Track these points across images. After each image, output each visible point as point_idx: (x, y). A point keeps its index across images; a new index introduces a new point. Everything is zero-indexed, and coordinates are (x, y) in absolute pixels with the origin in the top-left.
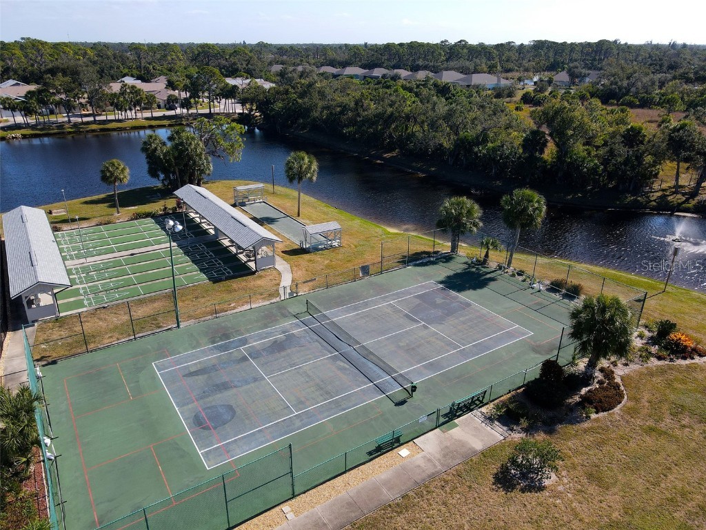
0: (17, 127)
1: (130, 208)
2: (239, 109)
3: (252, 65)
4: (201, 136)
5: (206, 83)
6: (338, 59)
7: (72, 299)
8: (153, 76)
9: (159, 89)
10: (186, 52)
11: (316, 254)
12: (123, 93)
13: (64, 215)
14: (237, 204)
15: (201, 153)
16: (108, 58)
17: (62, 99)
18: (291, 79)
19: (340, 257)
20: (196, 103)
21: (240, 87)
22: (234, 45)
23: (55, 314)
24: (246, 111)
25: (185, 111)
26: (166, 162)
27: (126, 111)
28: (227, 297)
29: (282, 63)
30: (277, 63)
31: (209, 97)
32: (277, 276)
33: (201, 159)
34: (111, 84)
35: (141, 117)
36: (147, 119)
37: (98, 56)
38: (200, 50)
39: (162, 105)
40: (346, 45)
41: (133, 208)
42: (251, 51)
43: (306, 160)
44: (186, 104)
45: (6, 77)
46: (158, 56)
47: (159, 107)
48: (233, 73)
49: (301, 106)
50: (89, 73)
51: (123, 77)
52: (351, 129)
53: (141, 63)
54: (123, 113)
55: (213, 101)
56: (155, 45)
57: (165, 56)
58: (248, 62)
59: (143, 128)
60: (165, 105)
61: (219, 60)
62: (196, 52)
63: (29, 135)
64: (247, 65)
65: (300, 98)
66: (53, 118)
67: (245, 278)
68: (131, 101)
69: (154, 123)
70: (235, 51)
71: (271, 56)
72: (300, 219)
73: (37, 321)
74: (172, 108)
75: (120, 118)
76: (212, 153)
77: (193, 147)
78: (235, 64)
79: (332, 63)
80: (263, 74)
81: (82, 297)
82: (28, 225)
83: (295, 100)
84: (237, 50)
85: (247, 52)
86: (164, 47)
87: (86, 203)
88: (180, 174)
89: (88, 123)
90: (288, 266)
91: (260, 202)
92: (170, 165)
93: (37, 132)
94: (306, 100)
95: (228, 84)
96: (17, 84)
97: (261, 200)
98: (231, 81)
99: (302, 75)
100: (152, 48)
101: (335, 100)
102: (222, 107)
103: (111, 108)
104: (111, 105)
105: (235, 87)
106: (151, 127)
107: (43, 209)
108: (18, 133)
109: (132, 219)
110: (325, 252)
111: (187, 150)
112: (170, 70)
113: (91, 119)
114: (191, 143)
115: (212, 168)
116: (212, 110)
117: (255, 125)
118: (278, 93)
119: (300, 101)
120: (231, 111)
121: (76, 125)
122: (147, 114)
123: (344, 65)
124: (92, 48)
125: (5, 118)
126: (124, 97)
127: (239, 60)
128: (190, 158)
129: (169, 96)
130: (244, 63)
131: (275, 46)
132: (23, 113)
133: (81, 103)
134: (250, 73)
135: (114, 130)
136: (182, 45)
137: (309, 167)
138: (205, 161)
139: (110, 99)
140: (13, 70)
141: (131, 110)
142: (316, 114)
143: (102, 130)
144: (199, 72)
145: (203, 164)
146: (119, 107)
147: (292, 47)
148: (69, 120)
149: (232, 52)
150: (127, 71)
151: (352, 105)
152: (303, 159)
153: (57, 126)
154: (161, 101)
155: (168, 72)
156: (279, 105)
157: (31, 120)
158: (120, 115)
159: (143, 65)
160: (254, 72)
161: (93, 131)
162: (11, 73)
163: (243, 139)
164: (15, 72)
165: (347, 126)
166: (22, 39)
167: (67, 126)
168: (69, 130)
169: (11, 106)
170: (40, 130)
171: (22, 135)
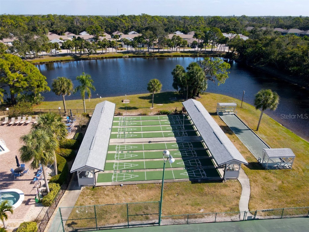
0: (128, 52)
1: (159, 105)
2: (227, 50)
3: (237, 27)
4: (205, 68)
5: (212, 36)
6: (285, 24)
8: (189, 31)
9: (190, 38)
10: (206, 20)
11: (270, 172)
12: (173, 39)
13: (128, 104)
14: (218, 113)
15: (202, 79)
16: (172, 22)
17: (147, 41)
18: (258, 35)
19: (290, 179)
20: (206, 45)
21: (230, 38)
22: (229, 17)
24: (230, 51)
25: (200, 49)
26: (182, 82)
27: (173, 47)
28: (199, 199)
29: (253, 26)
30: (250, 26)
31: (212, 43)
32: (239, 188)
33: (202, 81)
34: (169, 35)
35: (179, 51)
36: (181, 52)
37: (168, 21)
38: (213, 19)
39: (190, 45)
40: (290, 17)
41: (161, 105)
42: (237, 20)
43: (272, 96)
44: (201, 46)
45: (132, 30)
46: (193, 22)
47: (188, 46)
48: (227, 31)
49: (264, 52)
50: (161, 30)
51: (176, 31)
52: (295, 68)
53: (185, 25)
54: (171, 49)
55: (214, 45)
56: (193, 17)
57: (196, 22)
58: (235, 25)
59: (179, 56)
60: (191, 46)
61: (221, 24)
62: (211, 20)
63: (132, 56)
64: (234, 27)
65: (264, 47)
66: (142, 49)
67: (214, 184)
68: (176, 43)
69: (184, 54)
70: (230, 20)
71: (247, 22)
72: (258, 133)
73: (83, 186)
74: (194, 47)
75: (170, 51)
76: (209, 78)
77: (199, 74)
78: (229, 26)
79: (281, 27)
80: (242, 31)
82: (103, 115)
83: (260, 48)
84: (230, 19)
85: (235, 20)
86: (197, 18)
87: (140, 98)
88: (189, 89)
89: (156, 52)
90: (247, 180)
91: (232, 114)
92: (184, 84)
93: (135, 55)
94: (269, 48)
95: (223, 37)
96: (135, 33)
97: (233, 113)
98: (225, 35)
99: (265, 33)
100: (192, 18)
101: (288, 50)
102: (218, 48)
103: (167, 46)
104: (167, 45)
105: (227, 38)
106: (182, 56)
108: (127, 55)
109: (157, 114)
110: (277, 171)
111: (195, 76)
112: (197, 29)
113: (157, 50)
114: (198, 73)
115: (207, 87)
116: (213, 49)
117: (234, 59)
118: (250, 43)
119: (264, 48)
120: (222, 51)
121: (150, 53)
122: (182, 50)
123: (289, 27)
124: (167, 18)
125: (125, 48)
126: (173, 41)
127: (231, 24)
128: (196, 81)
129: (193, 42)
130: (233, 26)
131: (250, 17)
132: (131, 46)
133: (154, 43)
134: (236, 31)
135: (166, 56)
136: (205, 17)
137: (273, 102)
138: (204, 83)
139: (167, 42)
140: (135, 27)
141: (175, 47)
142: (273, 57)
143: (161, 56)
144: (210, 30)
145: (202, 85)
146: (170, 46)
147: (259, 18)
148: (148, 50)
149: (228, 20)
150: (178, 28)
151: (300, 54)
152: (270, 95)
153: (143, 53)
154: (189, 44)
155: (196, 30)
156: (250, 50)
157: (134, 49)
158: (170, 49)
159: (186, 26)
160: (237, 31)
161: (157, 56)
162: (134, 28)
163: (228, 73)
164: (135, 28)
165: (293, 66)
166: (142, 14)
167: (147, 53)
168: (147, 55)
169: (127, 43)
170: (136, 54)
171: (129, 56)
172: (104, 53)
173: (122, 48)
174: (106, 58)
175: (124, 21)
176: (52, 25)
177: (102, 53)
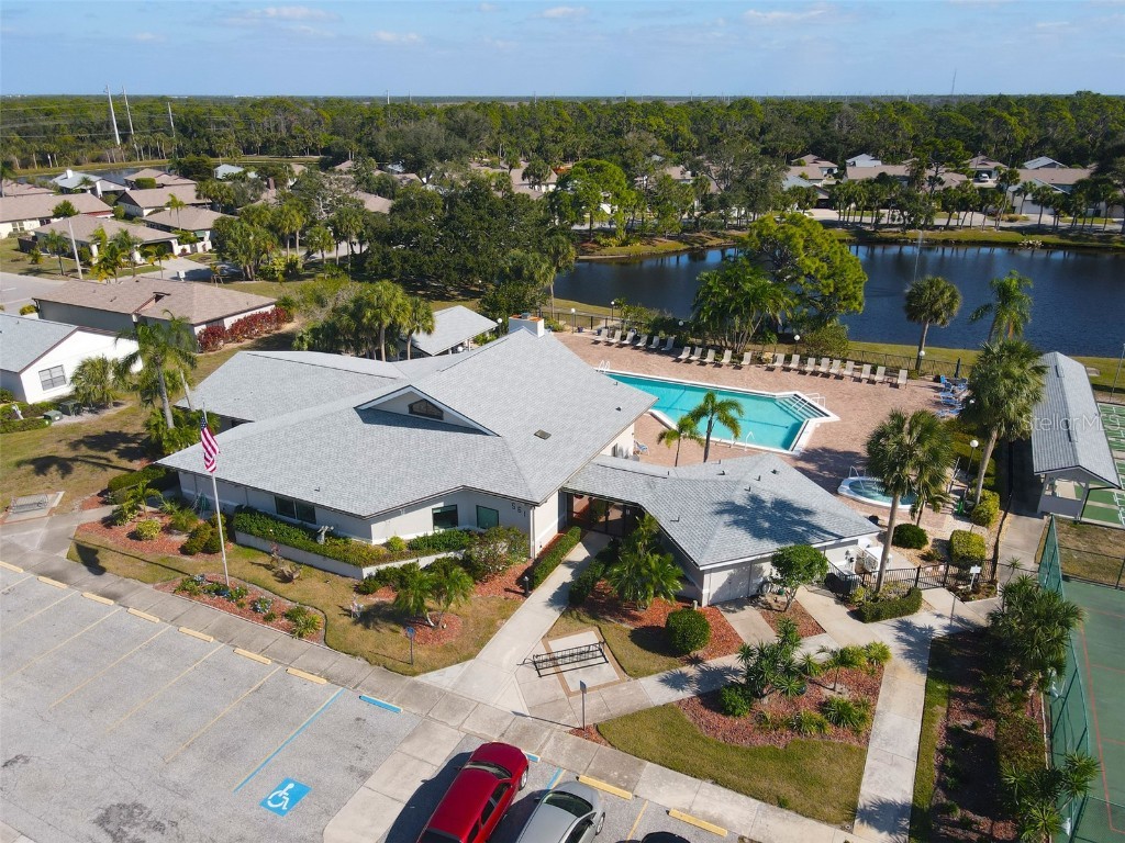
0: (1039, 229)
7: (1100, 505)
13: (1095, 377)
23: (1075, 515)
45: (1037, 152)
63: (1053, 244)
66: (1098, 224)
73: (1047, 514)
81: (1116, 508)
82: (1065, 381)
93: (1065, 241)
96: (1052, 166)
107: (1082, 362)
108: (1038, 240)
125: (1028, 215)
132: (1058, 211)
140: (1052, 142)
148: (1122, 229)
153: (1099, 237)
157: (1065, 222)
162: (1046, 148)
164: (1055, 144)
167: (1116, 238)
168: (1119, 245)
169: (1043, 199)
170: (1072, 239)
171: (1043, 243)
172: (952, 228)
173: (1012, 215)
174: (958, 243)
175: (1013, 120)
176: (763, 132)
177: (947, 227)
